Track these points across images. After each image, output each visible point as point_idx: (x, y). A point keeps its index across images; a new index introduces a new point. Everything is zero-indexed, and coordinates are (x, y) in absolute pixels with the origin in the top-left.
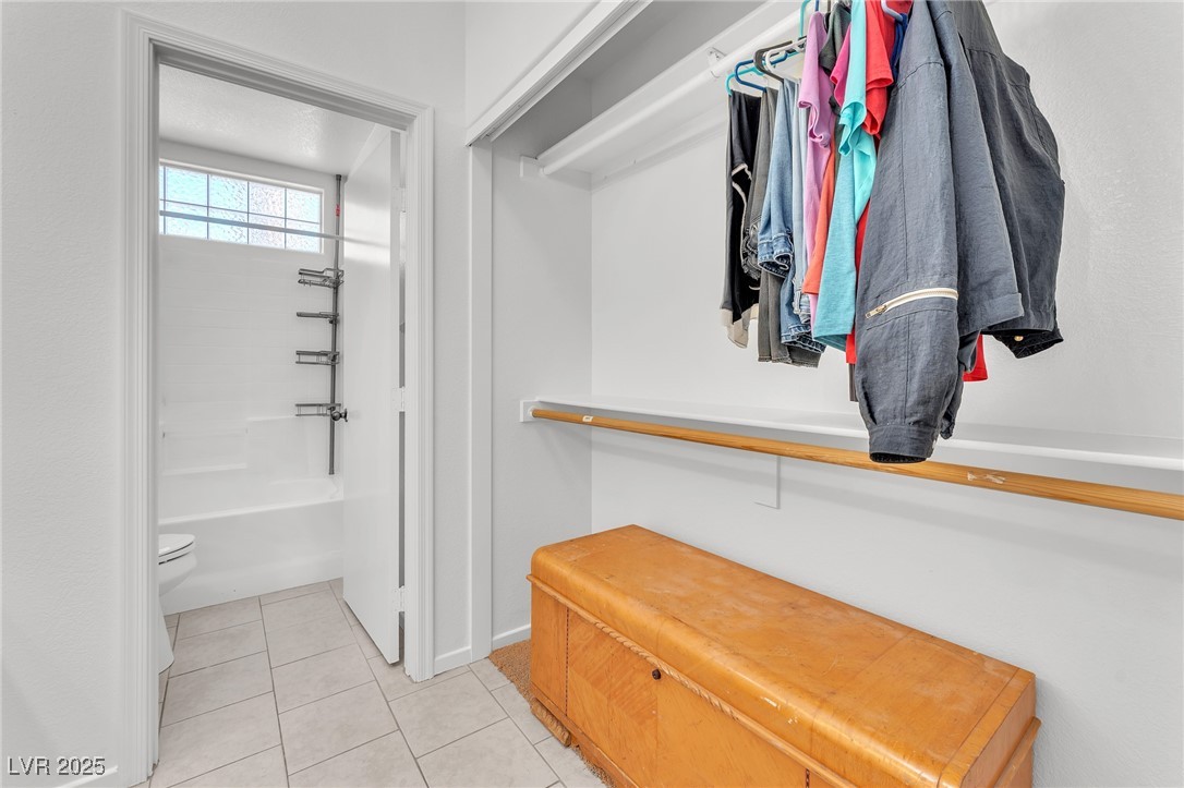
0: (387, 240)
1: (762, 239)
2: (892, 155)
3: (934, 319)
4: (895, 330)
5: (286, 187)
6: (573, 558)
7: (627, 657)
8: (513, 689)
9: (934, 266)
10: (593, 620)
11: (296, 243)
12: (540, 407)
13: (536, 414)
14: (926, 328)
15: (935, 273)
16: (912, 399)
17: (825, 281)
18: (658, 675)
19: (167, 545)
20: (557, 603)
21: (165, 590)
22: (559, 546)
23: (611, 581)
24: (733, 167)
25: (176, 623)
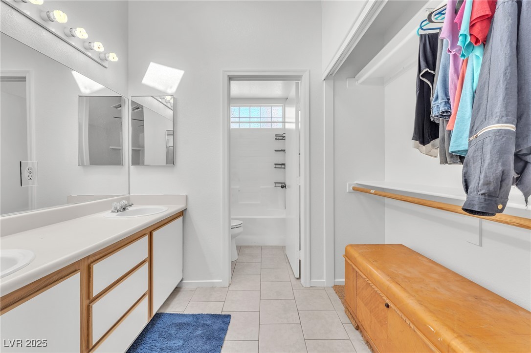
0: (294, 120)
1: (434, 104)
2: (488, 55)
3: (493, 141)
4: (477, 147)
5: (271, 106)
6: (361, 251)
7: (377, 296)
8: (339, 301)
9: (497, 113)
10: (364, 277)
11: (275, 126)
12: (357, 186)
13: (354, 189)
14: (489, 146)
15: (497, 117)
16: (481, 182)
17: (457, 123)
18: (387, 306)
19: (234, 223)
20: (353, 268)
21: (233, 237)
22: (358, 245)
23: (374, 263)
24: (420, 71)
25: (240, 248)
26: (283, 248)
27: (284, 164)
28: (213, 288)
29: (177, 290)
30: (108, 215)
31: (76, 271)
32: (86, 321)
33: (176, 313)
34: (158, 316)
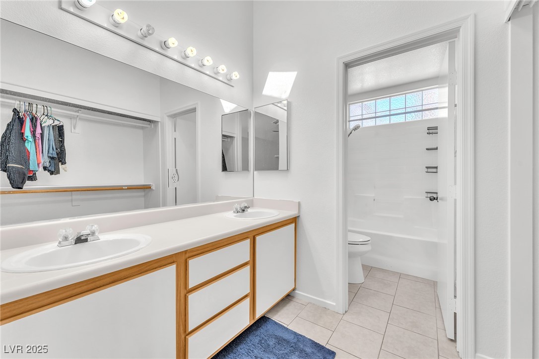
21: (357, 255)
26: (434, 284)
27: (436, 168)
28: (325, 309)
29: (288, 298)
30: (230, 215)
31: (174, 262)
32: (184, 308)
33: (281, 323)
34: (264, 319)
